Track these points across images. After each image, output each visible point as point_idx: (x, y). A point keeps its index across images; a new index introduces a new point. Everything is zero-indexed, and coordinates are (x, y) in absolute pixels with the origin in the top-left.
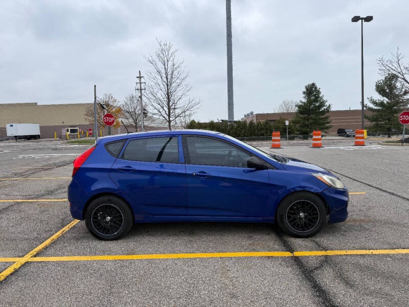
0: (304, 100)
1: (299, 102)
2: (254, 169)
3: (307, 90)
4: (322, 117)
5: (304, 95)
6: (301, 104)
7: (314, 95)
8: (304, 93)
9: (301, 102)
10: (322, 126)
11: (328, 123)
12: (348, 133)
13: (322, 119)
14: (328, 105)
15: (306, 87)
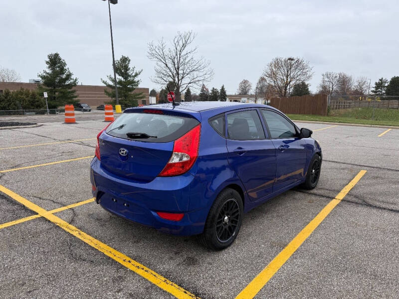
0: (49, 71)
1: (42, 72)
2: (294, 139)
3: (51, 60)
4: (69, 90)
5: (48, 66)
6: (45, 74)
7: (59, 67)
8: (47, 63)
9: (45, 72)
10: (70, 100)
11: (76, 97)
12: (84, 108)
13: (70, 92)
14: (75, 79)
15: (49, 57)
